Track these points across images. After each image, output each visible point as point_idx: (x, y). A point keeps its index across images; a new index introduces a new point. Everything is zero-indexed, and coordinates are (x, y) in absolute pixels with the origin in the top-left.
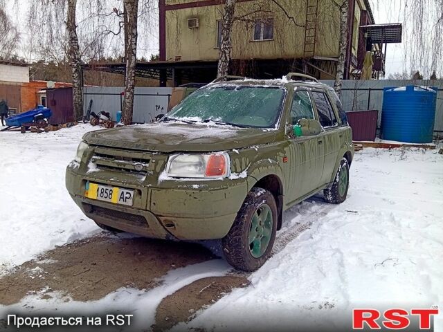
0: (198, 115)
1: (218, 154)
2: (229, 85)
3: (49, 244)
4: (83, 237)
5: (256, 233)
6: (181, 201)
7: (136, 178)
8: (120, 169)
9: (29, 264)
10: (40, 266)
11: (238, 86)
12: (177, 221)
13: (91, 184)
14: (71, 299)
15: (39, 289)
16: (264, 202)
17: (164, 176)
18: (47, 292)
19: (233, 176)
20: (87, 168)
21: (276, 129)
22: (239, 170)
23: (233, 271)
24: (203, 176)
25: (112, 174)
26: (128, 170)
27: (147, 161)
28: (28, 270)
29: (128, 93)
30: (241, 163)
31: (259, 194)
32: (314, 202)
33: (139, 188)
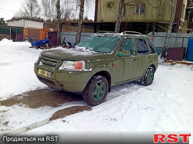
0: (85, 47)
1: (80, 62)
2: (101, 35)
3: (28, 90)
4: (41, 89)
5: (97, 92)
6: (66, 77)
7: (53, 68)
8: (49, 65)
9: (19, 95)
10: (23, 96)
11: (103, 36)
12: (64, 84)
13: (39, 69)
14: (28, 107)
15: (19, 103)
16: (100, 81)
17: (61, 68)
18: (21, 104)
19: (86, 70)
20: (39, 64)
21: (111, 54)
22: (88, 68)
23: (88, 105)
24: (74, 69)
25: (46, 66)
26: (51, 65)
27: (56, 62)
28: (18, 97)
29: (78, 35)
30: (90, 65)
31: (98, 78)
32: (136, 84)
33: (52, 71)
